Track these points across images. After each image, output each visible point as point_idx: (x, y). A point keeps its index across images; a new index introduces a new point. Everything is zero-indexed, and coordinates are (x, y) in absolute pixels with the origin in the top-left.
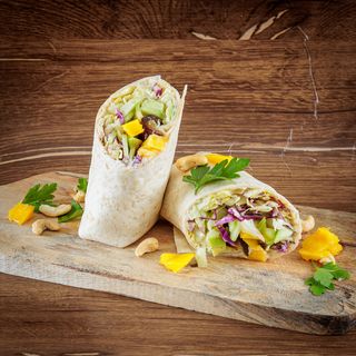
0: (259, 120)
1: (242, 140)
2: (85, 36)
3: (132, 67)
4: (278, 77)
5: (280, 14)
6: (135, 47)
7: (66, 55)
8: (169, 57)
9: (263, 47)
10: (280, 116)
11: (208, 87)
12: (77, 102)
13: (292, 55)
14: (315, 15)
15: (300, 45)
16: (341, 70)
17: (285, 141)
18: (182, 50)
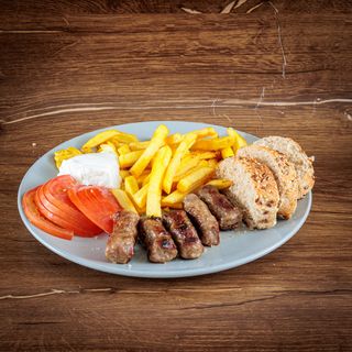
0: (237, 80)
1: (223, 97)
2: (92, 12)
3: (132, 37)
4: (252, 44)
6: (134, 21)
7: (77, 28)
8: (163, 28)
9: (240, 19)
10: (255, 77)
11: (195, 52)
12: (87, 66)
13: (264, 25)
15: (271, 17)
16: (305, 38)
17: (258, 97)
18: (173, 22)
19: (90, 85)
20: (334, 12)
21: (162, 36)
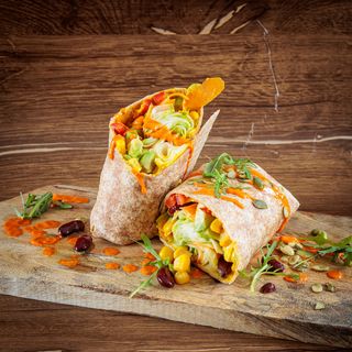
2: (43, 33)
3: (93, 63)
4: (238, 71)
5: (239, 8)
6: (95, 43)
7: (25, 52)
8: (129, 53)
9: (223, 41)
10: (242, 111)
11: (169, 82)
12: (38, 99)
13: (252, 49)
14: (275, 9)
15: (260, 39)
16: (301, 64)
17: (247, 134)
18: (142, 45)
19: (40, 121)
20: (335, 33)
21: (128, 62)
